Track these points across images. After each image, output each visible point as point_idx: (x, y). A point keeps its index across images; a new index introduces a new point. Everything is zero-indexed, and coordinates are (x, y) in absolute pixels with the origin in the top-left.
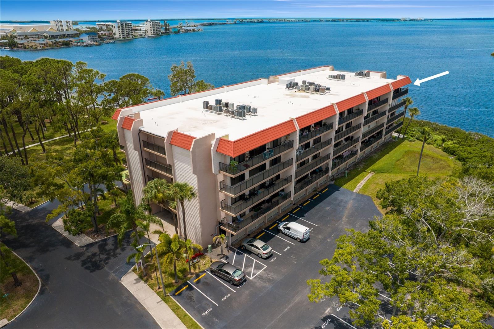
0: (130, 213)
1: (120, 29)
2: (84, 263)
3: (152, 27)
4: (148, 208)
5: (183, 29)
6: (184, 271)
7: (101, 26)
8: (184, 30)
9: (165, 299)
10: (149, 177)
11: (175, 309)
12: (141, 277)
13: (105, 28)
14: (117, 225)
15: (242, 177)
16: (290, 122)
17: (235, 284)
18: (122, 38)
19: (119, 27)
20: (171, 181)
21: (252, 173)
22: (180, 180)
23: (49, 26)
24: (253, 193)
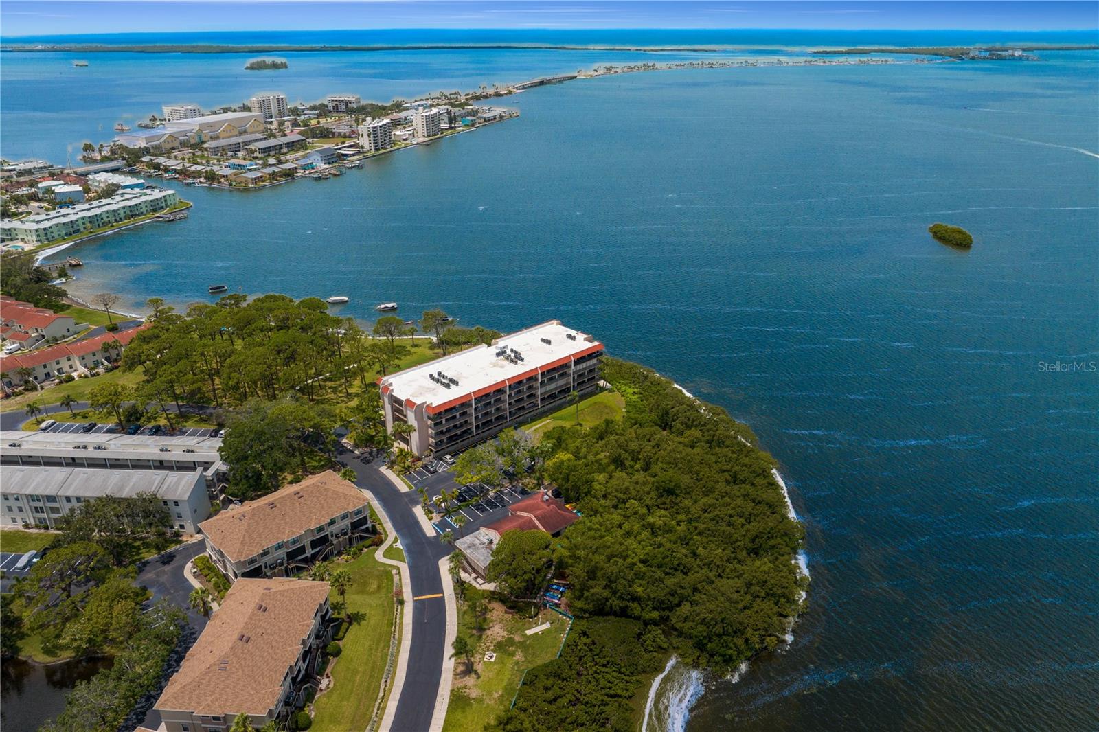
0: (386, 437)
1: (372, 139)
2: (362, 460)
3: (425, 123)
4: (394, 435)
5: (480, 118)
6: (409, 466)
7: (337, 103)
8: (483, 120)
9: (398, 476)
10: (396, 419)
11: (402, 480)
12: (388, 468)
13: (344, 107)
14: (379, 443)
15: (441, 422)
16: (469, 395)
17: (431, 473)
18: (373, 150)
19: (369, 135)
20: (405, 422)
21: (447, 420)
22: (410, 423)
23: (251, 117)
24: (448, 430)
